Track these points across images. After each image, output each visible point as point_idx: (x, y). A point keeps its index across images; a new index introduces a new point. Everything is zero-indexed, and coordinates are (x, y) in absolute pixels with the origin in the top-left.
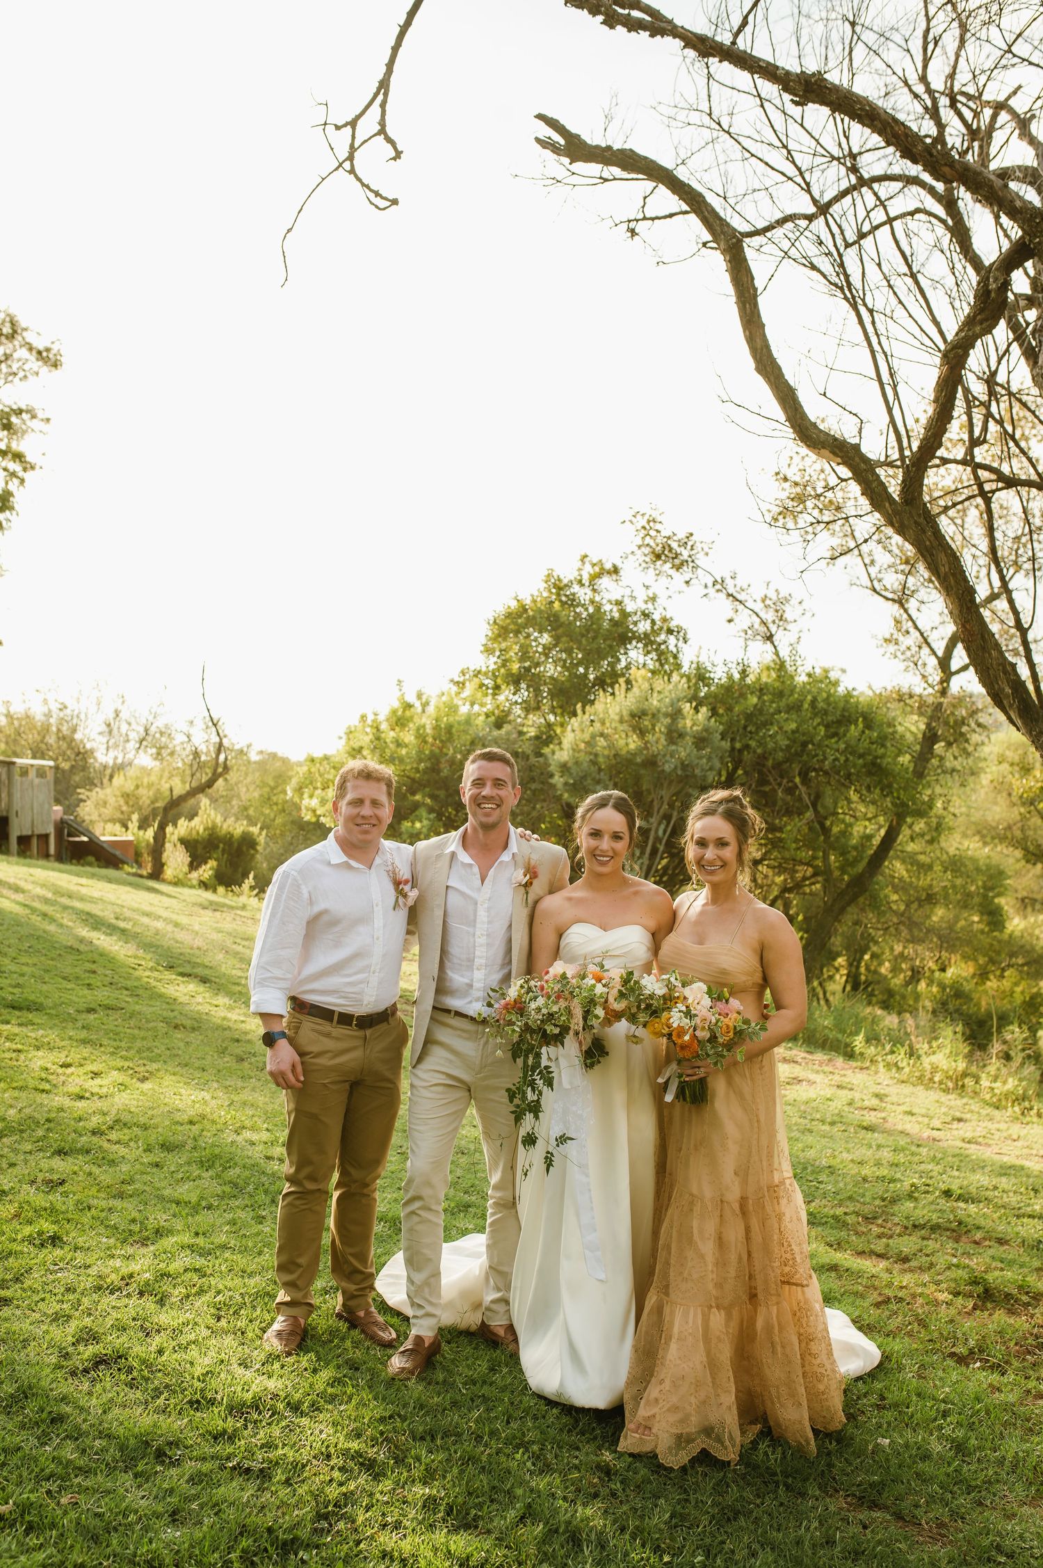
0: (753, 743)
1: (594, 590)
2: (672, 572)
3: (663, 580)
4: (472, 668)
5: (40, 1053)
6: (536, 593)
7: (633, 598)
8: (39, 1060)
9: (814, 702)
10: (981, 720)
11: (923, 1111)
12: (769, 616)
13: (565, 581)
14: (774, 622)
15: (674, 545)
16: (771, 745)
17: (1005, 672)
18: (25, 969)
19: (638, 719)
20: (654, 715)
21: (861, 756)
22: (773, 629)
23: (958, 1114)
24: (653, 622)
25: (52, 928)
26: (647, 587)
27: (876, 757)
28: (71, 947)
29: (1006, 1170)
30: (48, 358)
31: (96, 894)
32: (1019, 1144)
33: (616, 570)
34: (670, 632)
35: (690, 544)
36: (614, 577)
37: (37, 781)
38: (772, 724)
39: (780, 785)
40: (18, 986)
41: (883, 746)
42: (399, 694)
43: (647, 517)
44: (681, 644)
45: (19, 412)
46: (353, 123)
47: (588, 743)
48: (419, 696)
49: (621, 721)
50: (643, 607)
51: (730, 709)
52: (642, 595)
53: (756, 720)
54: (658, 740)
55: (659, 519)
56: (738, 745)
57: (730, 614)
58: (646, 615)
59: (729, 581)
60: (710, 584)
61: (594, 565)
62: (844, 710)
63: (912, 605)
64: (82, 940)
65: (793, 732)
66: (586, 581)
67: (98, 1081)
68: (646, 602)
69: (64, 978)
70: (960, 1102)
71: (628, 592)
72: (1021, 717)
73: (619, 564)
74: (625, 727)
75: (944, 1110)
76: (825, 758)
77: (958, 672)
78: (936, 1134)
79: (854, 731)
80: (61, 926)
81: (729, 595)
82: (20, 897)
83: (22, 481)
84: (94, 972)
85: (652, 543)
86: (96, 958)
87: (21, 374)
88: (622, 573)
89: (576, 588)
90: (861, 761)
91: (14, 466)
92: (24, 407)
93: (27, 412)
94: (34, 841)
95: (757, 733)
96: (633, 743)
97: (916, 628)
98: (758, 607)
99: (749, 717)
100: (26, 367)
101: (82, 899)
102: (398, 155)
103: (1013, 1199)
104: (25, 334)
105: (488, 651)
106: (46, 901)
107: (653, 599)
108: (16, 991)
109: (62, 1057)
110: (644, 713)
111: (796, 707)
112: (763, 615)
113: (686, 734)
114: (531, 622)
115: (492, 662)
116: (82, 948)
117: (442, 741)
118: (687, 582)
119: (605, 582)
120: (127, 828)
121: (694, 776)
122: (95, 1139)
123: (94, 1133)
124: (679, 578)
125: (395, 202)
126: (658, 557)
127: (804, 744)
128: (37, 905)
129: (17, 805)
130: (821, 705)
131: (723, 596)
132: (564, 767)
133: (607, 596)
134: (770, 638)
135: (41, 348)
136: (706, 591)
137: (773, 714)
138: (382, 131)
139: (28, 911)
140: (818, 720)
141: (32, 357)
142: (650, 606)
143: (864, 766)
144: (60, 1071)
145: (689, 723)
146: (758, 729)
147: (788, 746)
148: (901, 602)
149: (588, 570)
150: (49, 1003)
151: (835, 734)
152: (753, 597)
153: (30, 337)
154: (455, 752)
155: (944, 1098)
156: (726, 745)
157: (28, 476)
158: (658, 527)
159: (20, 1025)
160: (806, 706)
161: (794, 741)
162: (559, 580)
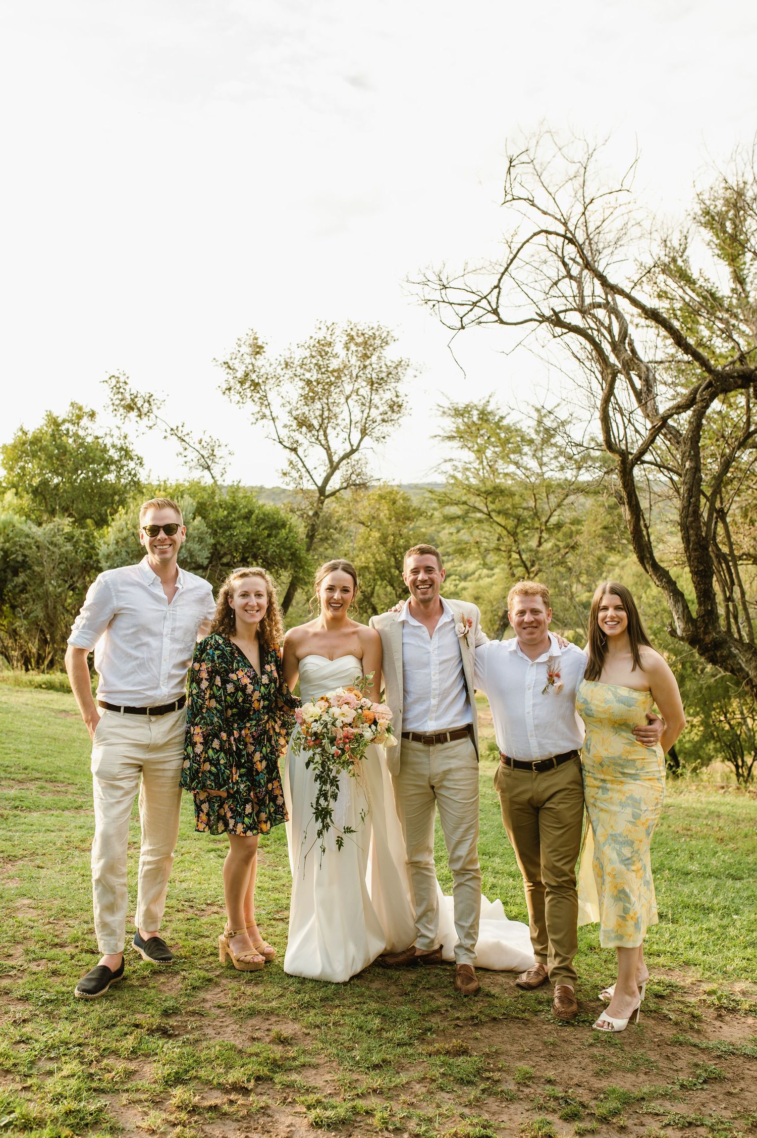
0: (223, 540)
1: (80, 427)
2: (138, 419)
3: (132, 424)
6: (40, 428)
12: (205, 453)
13: (60, 420)
14: (209, 457)
15: (138, 401)
16: (233, 541)
22: (210, 463)
26: (119, 428)
34: (131, 458)
36: (93, 418)
38: (231, 527)
43: (115, 379)
44: (140, 468)
50: (115, 441)
52: (116, 433)
55: (125, 381)
59: (180, 428)
60: (169, 430)
61: (78, 409)
63: (300, 451)
66: (73, 420)
68: (120, 439)
71: (105, 430)
73: (95, 409)
79: (283, 532)
81: (180, 438)
85: (123, 398)
88: (98, 416)
89: (68, 426)
90: (288, 552)
97: (304, 466)
98: (198, 447)
105: (7, 467)
107: (126, 437)
112: (202, 452)
115: (12, 476)
118: (150, 427)
119: (87, 422)
124: (143, 424)
126: (129, 408)
127: (254, 541)
131: (175, 438)
134: (208, 468)
136: (166, 435)
137: (232, 521)
140: (262, 526)
142: (123, 441)
146: (223, 530)
147: (246, 543)
148: (295, 450)
151: (272, 535)
152: (193, 440)
156: (212, 541)
158: (125, 387)
160: (253, 516)
161: (248, 539)
162: (56, 419)
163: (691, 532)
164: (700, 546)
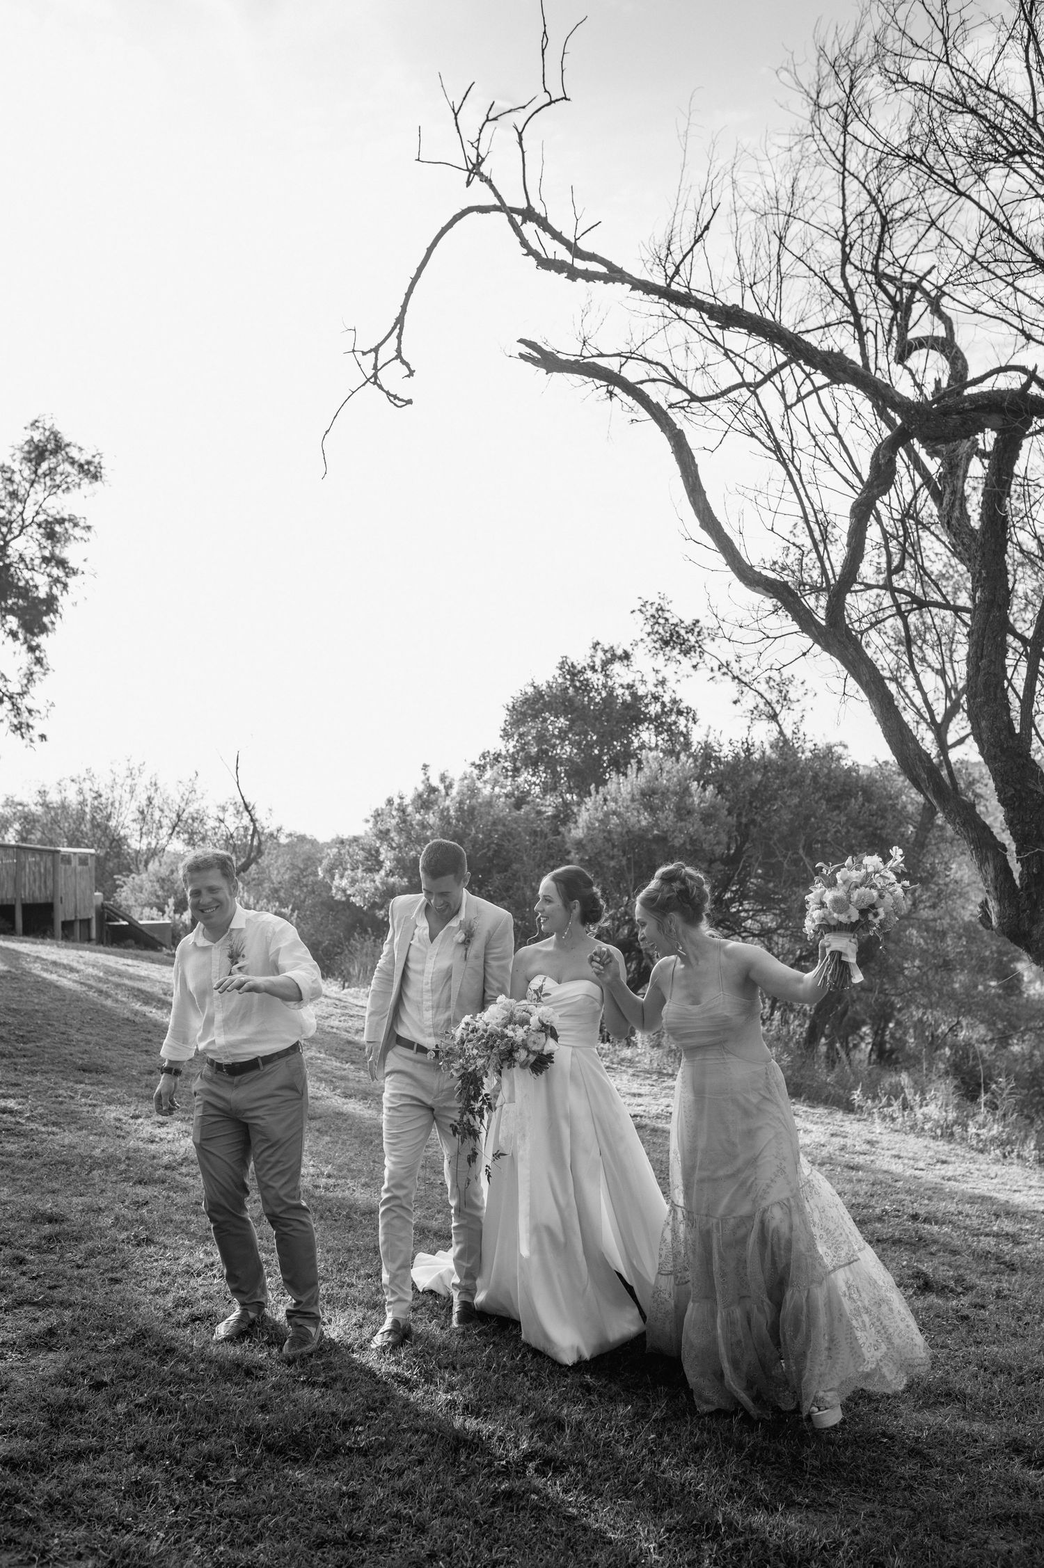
0: (759, 819)
1: (607, 676)
2: (680, 657)
3: (673, 666)
4: (492, 752)
5: (113, 1108)
6: (551, 680)
7: (643, 682)
8: (112, 1113)
9: (815, 778)
10: (978, 791)
11: (911, 1155)
12: (773, 696)
13: (579, 668)
14: (778, 702)
15: (682, 632)
16: (776, 819)
17: (921, 761)
18: (89, 1037)
19: (649, 797)
20: (663, 793)
21: (861, 828)
22: (777, 708)
23: (944, 1158)
24: (664, 705)
25: (109, 1003)
26: (657, 672)
27: (876, 829)
28: (127, 1019)
29: (973, 1200)
30: (90, 471)
31: (143, 973)
32: (995, 1181)
33: (626, 656)
34: (680, 713)
35: (697, 630)
36: (625, 662)
37: (79, 868)
38: (776, 799)
39: (785, 857)
40: (85, 1052)
41: (883, 817)
42: (423, 778)
43: (656, 606)
44: (690, 724)
45: (61, 521)
46: (376, 350)
47: (601, 821)
48: (443, 778)
49: (633, 800)
50: (654, 690)
51: (736, 786)
52: (651, 679)
53: (760, 797)
54: (667, 817)
55: (667, 607)
56: (744, 820)
57: (736, 696)
58: (656, 698)
59: (734, 665)
60: (716, 668)
61: (605, 652)
62: (845, 784)
64: (136, 1013)
65: (796, 806)
66: (598, 667)
67: (164, 1129)
68: (656, 686)
69: (124, 1046)
70: (947, 1148)
71: (638, 676)
72: (936, 798)
73: (629, 649)
74: (636, 805)
75: (930, 1153)
76: (828, 831)
77: (954, 745)
78: (918, 1173)
79: (854, 804)
80: (117, 1001)
81: (734, 678)
82: (75, 976)
83: (65, 586)
84: (150, 1041)
85: (661, 631)
86: (151, 1028)
87: (64, 486)
88: (632, 658)
89: (589, 674)
90: (862, 832)
91: (56, 572)
92: (66, 517)
93: (70, 520)
94: (77, 926)
95: (762, 808)
96: (645, 820)
98: (762, 687)
99: (754, 793)
100: (69, 480)
101: (131, 977)
102: (411, 373)
103: (975, 1222)
104: (68, 449)
105: (506, 735)
106: (100, 980)
107: (663, 683)
108: (84, 1056)
109: (132, 1110)
110: (653, 792)
111: (797, 783)
112: (767, 696)
113: (694, 811)
114: (548, 707)
115: (511, 746)
116: (137, 1019)
117: (464, 823)
118: (695, 667)
119: (617, 667)
120: (164, 912)
121: (704, 850)
122: (168, 1173)
123: (166, 1168)
124: (687, 662)
125: (409, 402)
126: (666, 643)
127: (807, 818)
128: (91, 982)
129: (61, 892)
130: (822, 780)
131: (728, 678)
132: (579, 844)
133: (619, 681)
134: (774, 717)
135: (83, 461)
136: (712, 675)
137: (776, 790)
138: (399, 356)
139: (85, 989)
140: (818, 795)
141: (73, 470)
142: (660, 689)
143: (865, 837)
144: (131, 1121)
145: (696, 800)
146: (764, 804)
147: (791, 820)
149: (600, 657)
150: (114, 1066)
151: (837, 807)
152: (757, 679)
153: (74, 453)
154: (477, 833)
155: (932, 1144)
156: (732, 820)
157: (71, 581)
158: (667, 615)
159: (92, 1084)
160: (808, 781)
161: (797, 815)
162: (573, 666)
163: (983, 724)
164: (1003, 751)
